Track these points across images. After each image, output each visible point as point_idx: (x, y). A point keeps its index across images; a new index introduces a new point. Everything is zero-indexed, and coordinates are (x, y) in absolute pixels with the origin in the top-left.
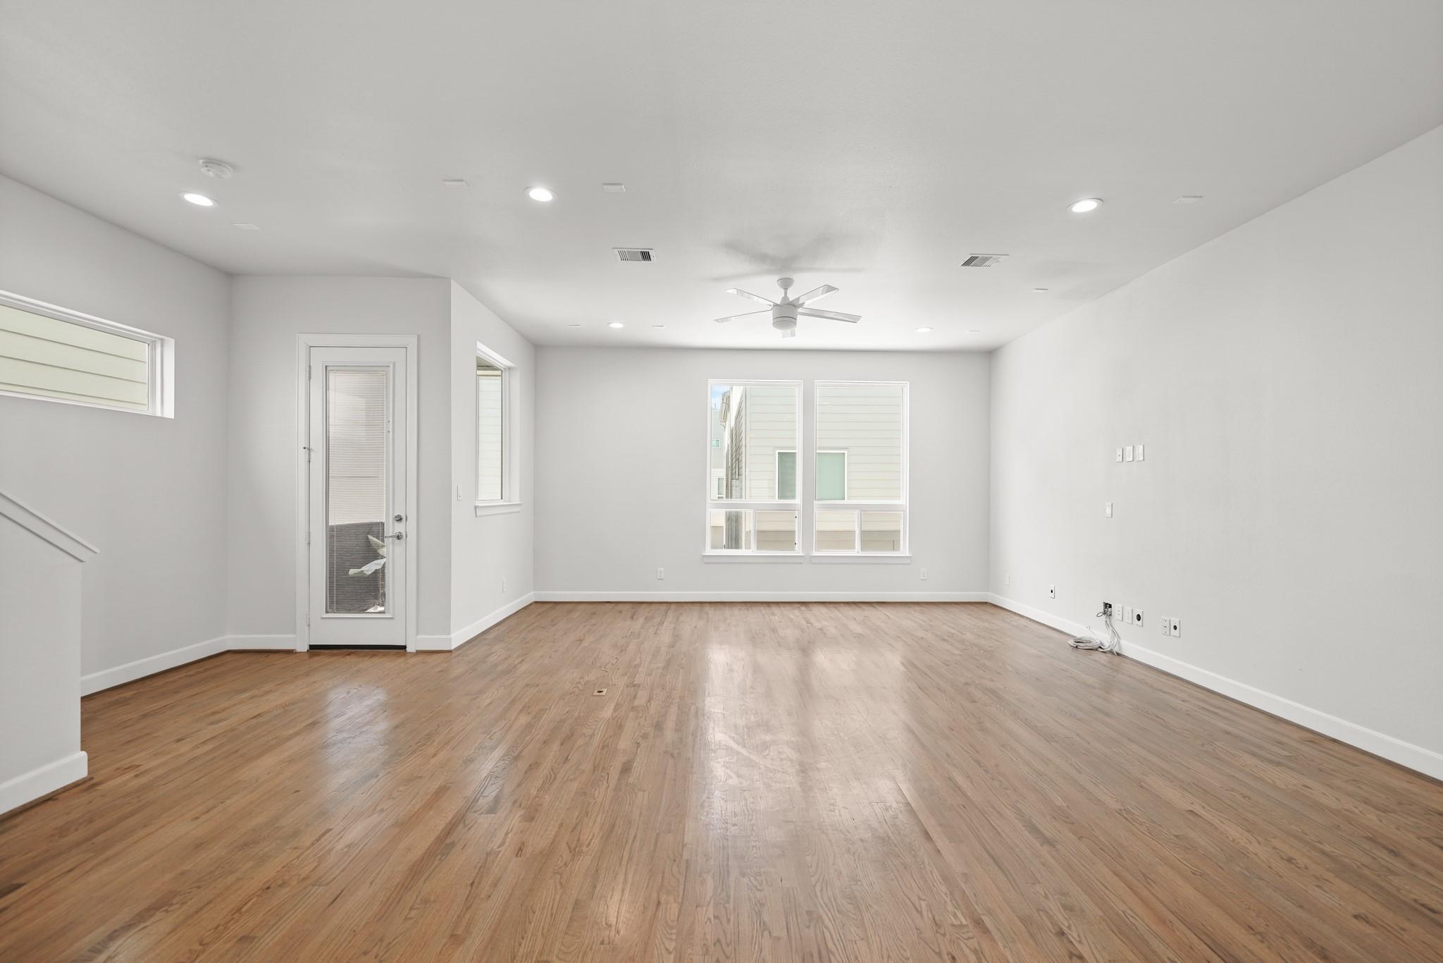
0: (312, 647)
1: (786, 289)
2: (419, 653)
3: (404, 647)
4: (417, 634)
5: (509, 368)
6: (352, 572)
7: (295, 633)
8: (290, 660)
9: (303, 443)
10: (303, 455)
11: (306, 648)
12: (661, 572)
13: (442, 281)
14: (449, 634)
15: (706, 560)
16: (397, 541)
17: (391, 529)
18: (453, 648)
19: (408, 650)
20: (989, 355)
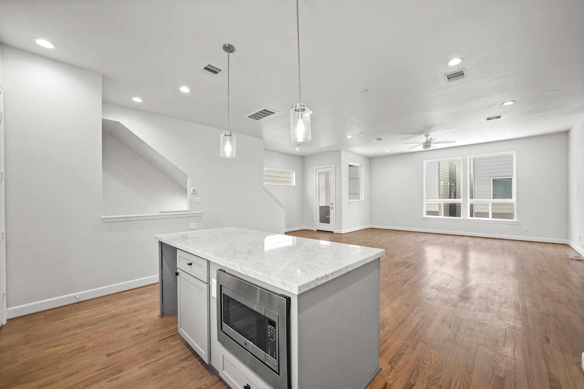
0: (317, 230)
1: (427, 137)
2: (336, 233)
3: (333, 232)
4: (336, 229)
5: (361, 166)
6: (327, 216)
7: (314, 227)
8: (314, 232)
9: (315, 189)
10: (315, 191)
11: (316, 230)
12: (408, 222)
13: (339, 151)
14: (342, 230)
15: (423, 219)
16: (332, 209)
17: (331, 206)
18: (343, 233)
19: (334, 233)
20: (567, 133)
